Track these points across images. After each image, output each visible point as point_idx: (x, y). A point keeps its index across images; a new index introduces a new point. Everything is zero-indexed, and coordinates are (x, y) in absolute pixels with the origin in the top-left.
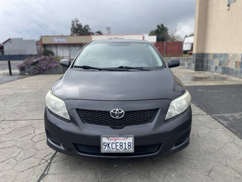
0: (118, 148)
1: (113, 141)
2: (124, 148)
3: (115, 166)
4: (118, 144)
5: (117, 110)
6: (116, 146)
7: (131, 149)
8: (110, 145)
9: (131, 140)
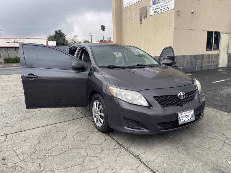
0: (187, 119)
1: (184, 115)
2: (190, 118)
3: (171, 137)
4: (187, 117)
5: (182, 93)
6: (186, 118)
7: (193, 118)
8: (183, 118)
9: (192, 112)
